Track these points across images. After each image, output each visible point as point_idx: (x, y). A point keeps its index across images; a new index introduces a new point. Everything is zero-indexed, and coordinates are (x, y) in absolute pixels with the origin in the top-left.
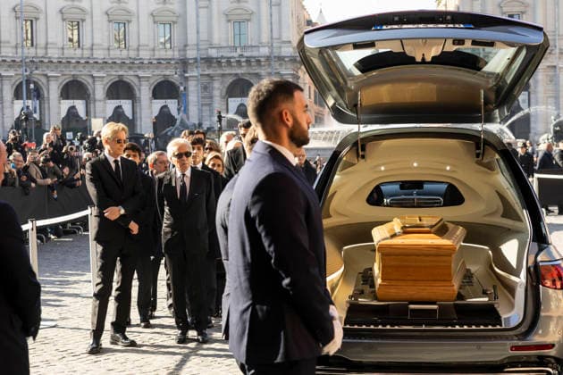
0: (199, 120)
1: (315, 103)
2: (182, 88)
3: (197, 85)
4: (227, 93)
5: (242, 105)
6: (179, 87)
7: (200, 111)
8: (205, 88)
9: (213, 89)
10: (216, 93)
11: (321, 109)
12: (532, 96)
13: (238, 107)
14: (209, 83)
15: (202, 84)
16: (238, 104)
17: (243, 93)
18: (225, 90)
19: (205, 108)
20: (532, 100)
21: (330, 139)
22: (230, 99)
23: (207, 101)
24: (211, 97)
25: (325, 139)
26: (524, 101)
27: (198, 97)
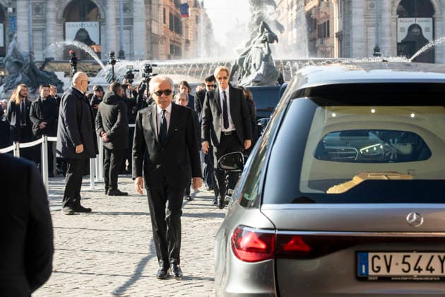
0: (30, 49)
1: (171, 29)
2: (10, 10)
3: (27, 6)
4: (63, 16)
5: (82, 30)
6: (6, 9)
7: (31, 37)
8: (37, 10)
9: (47, 11)
10: (51, 16)
11: (178, 36)
12: (437, 23)
13: (79, 32)
14: (42, 3)
15: (34, 4)
16: (78, 29)
17: (84, 16)
18: (61, 13)
19: (37, 34)
20: (438, 29)
21: (198, 73)
22: (67, 24)
23: (39, 26)
24: (45, 21)
25: (191, 74)
26: (427, 29)
27: (29, 20)
